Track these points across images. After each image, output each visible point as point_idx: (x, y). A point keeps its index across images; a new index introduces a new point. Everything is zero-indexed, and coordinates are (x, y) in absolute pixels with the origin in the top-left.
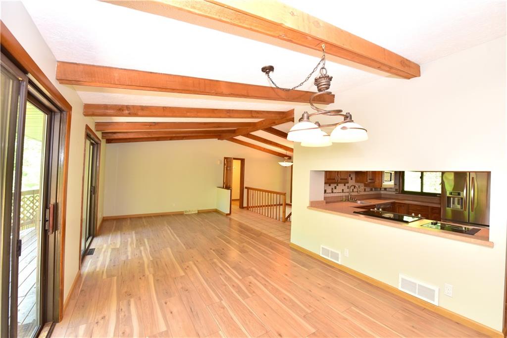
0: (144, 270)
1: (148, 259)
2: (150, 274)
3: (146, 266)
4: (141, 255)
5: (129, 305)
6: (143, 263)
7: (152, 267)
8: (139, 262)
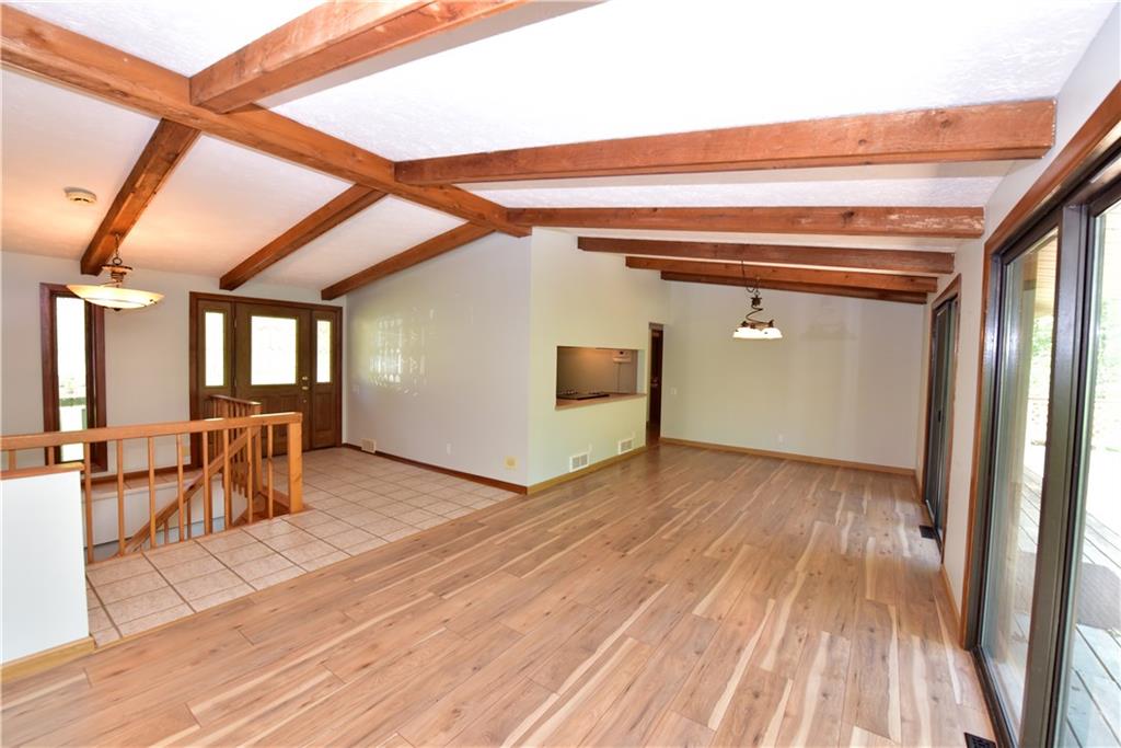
0: (805, 585)
1: (778, 608)
2: (797, 573)
3: (794, 593)
4: (788, 631)
5: (848, 550)
6: (799, 599)
7: (786, 583)
8: (806, 608)
